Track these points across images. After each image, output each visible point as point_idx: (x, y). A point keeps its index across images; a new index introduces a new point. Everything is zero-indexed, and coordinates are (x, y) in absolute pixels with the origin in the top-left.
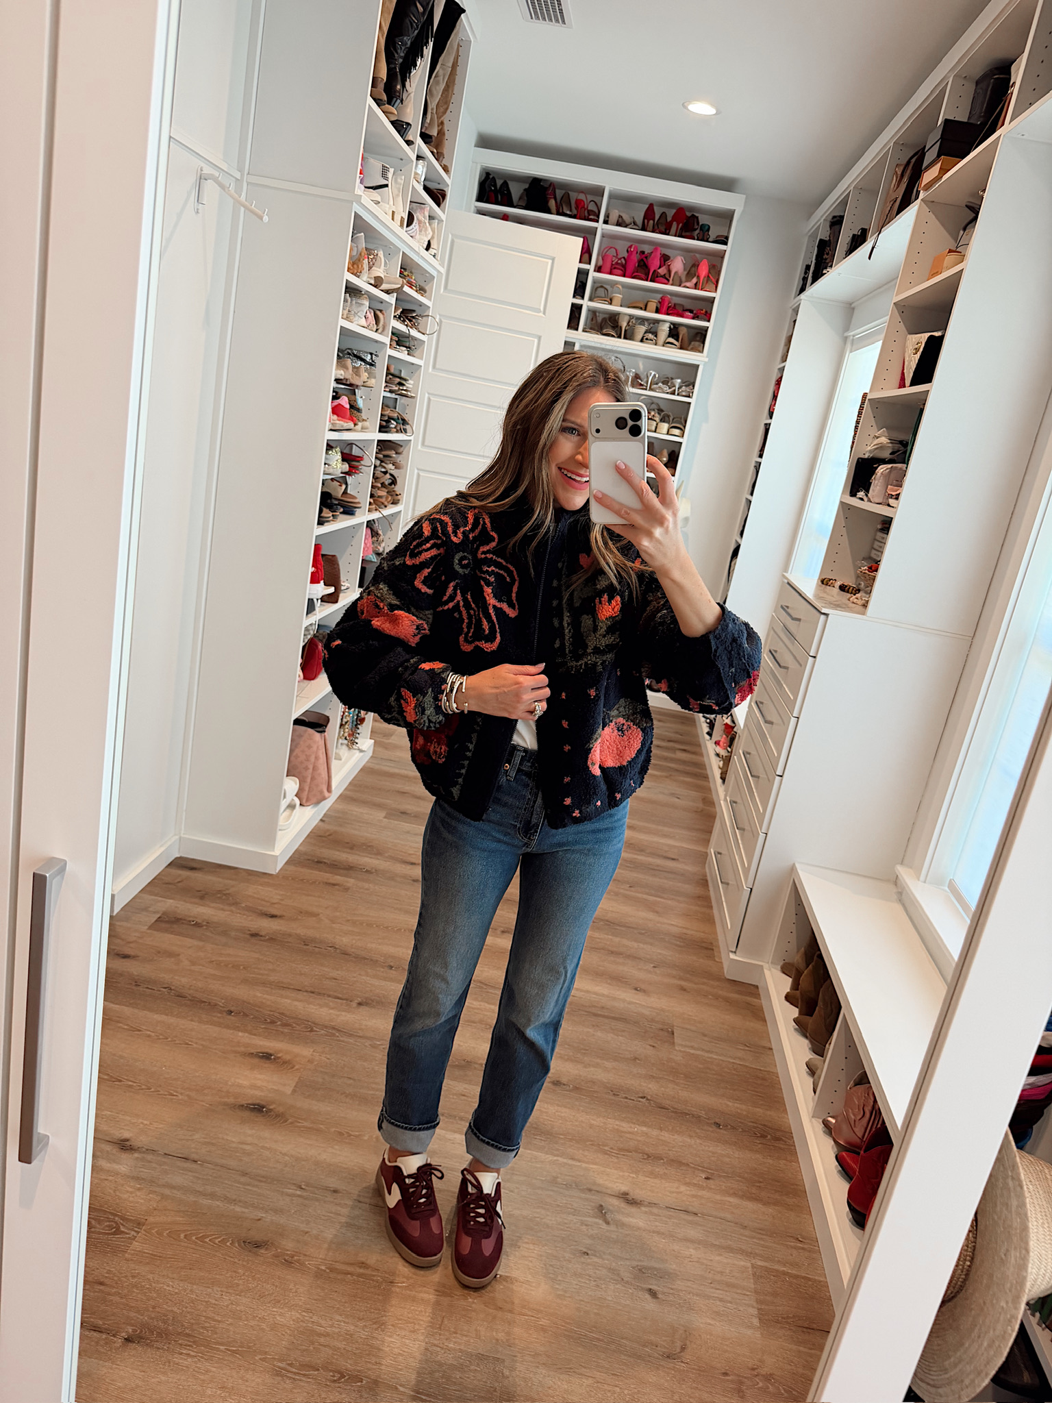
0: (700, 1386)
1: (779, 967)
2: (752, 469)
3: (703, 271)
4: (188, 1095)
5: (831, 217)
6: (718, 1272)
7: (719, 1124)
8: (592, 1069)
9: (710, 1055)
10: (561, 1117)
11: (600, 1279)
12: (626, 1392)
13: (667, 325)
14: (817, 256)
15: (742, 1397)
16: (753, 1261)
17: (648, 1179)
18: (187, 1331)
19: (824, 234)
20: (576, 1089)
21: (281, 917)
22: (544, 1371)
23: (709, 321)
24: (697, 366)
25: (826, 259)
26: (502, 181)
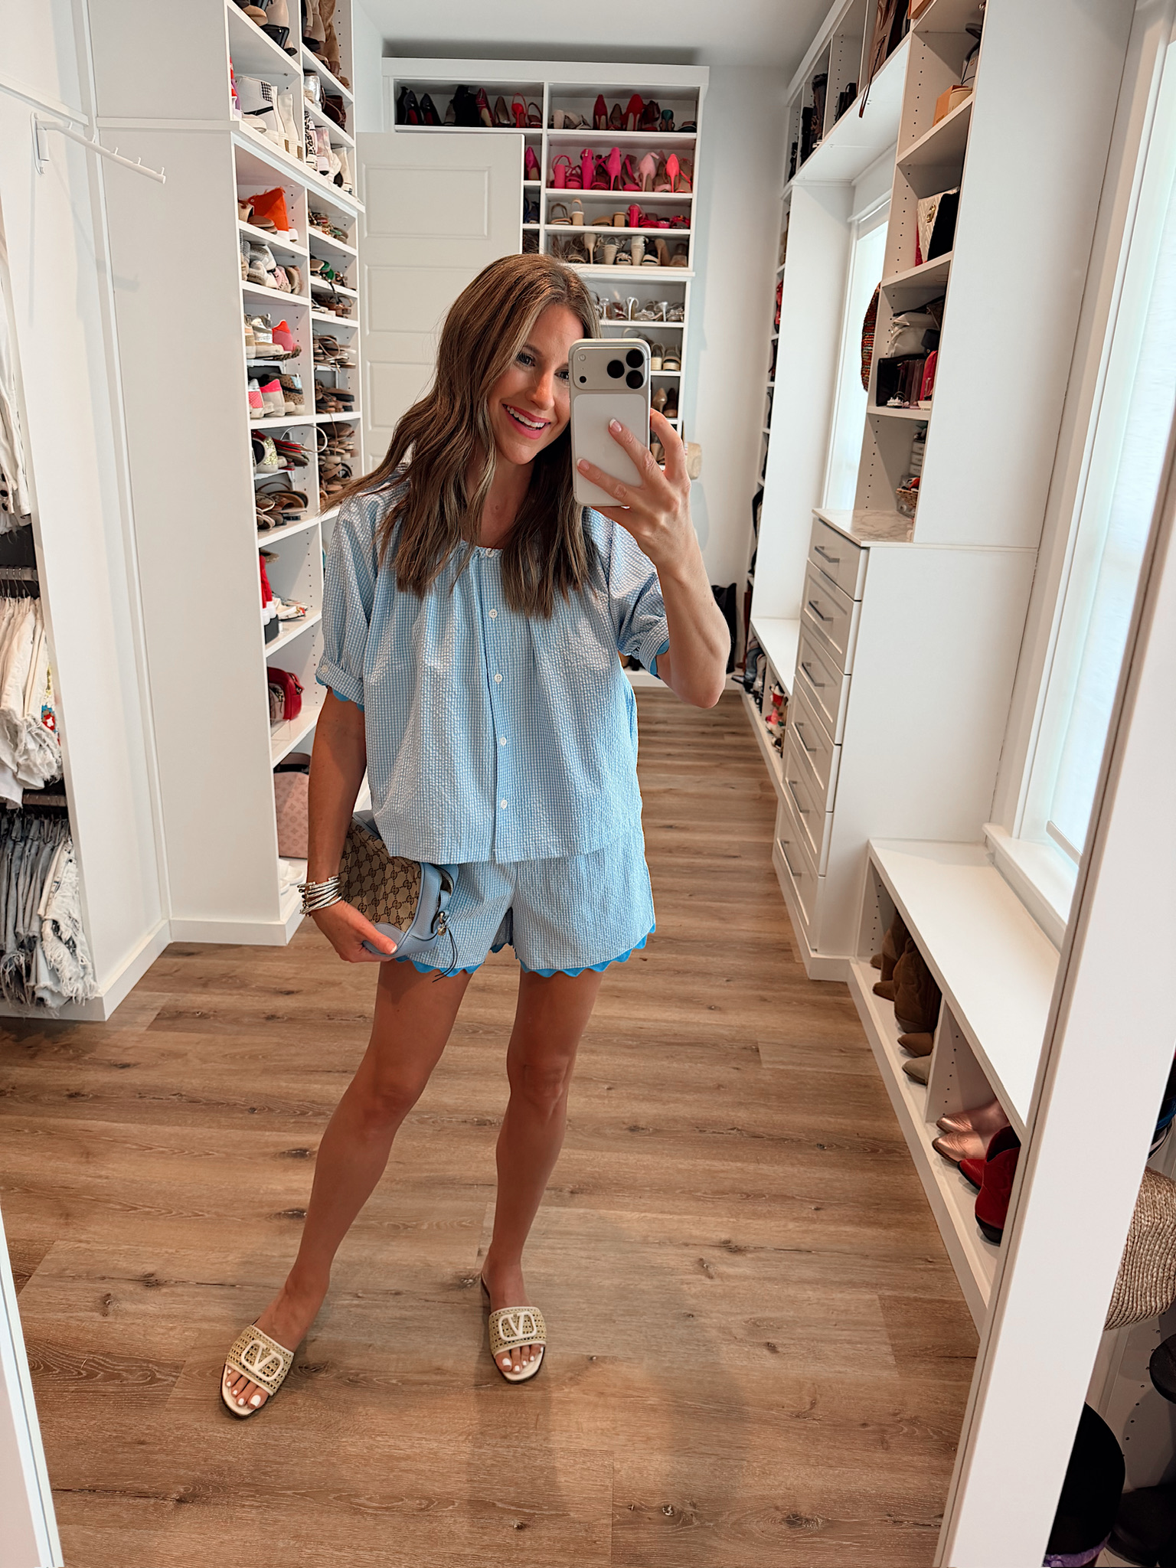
0: (838, 1444)
1: (870, 959)
2: (765, 397)
3: (673, 168)
4: (216, 1213)
5: (813, 77)
6: (842, 1312)
7: (824, 1145)
8: (672, 1105)
9: (803, 1068)
10: (644, 1166)
11: (708, 1341)
12: (755, 1464)
13: (642, 239)
14: (803, 129)
15: (887, 1449)
16: (880, 1292)
17: (749, 1221)
18: (247, 1480)
19: (808, 101)
20: (657, 1131)
21: (297, 992)
22: (659, 1457)
23: (689, 228)
24: (684, 284)
25: (814, 130)
26: (423, 96)
